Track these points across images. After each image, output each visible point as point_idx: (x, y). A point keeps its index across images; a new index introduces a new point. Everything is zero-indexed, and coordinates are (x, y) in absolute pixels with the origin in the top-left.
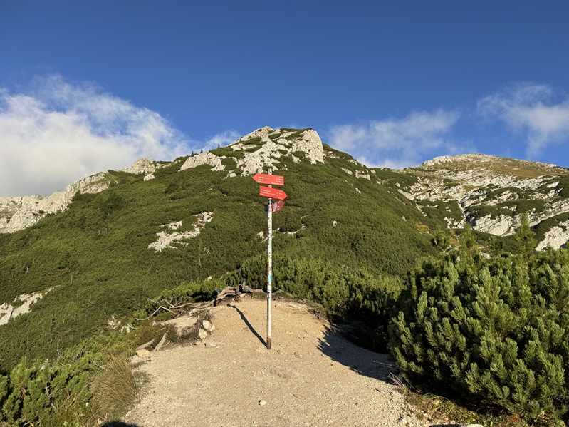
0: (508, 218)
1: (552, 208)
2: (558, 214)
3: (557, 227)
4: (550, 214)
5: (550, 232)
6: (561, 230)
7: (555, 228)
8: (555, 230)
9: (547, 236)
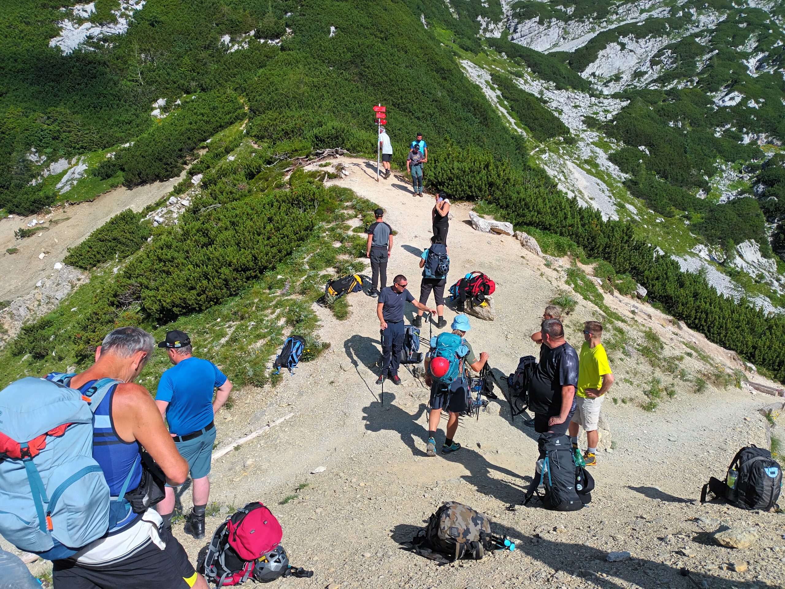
0: (560, 24)
1: (617, 14)
2: (622, 23)
3: (615, 44)
4: (612, 23)
5: (604, 51)
6: (619, 47)
7: (612, 44)
8: (612, 48)
9: (599, 56)
